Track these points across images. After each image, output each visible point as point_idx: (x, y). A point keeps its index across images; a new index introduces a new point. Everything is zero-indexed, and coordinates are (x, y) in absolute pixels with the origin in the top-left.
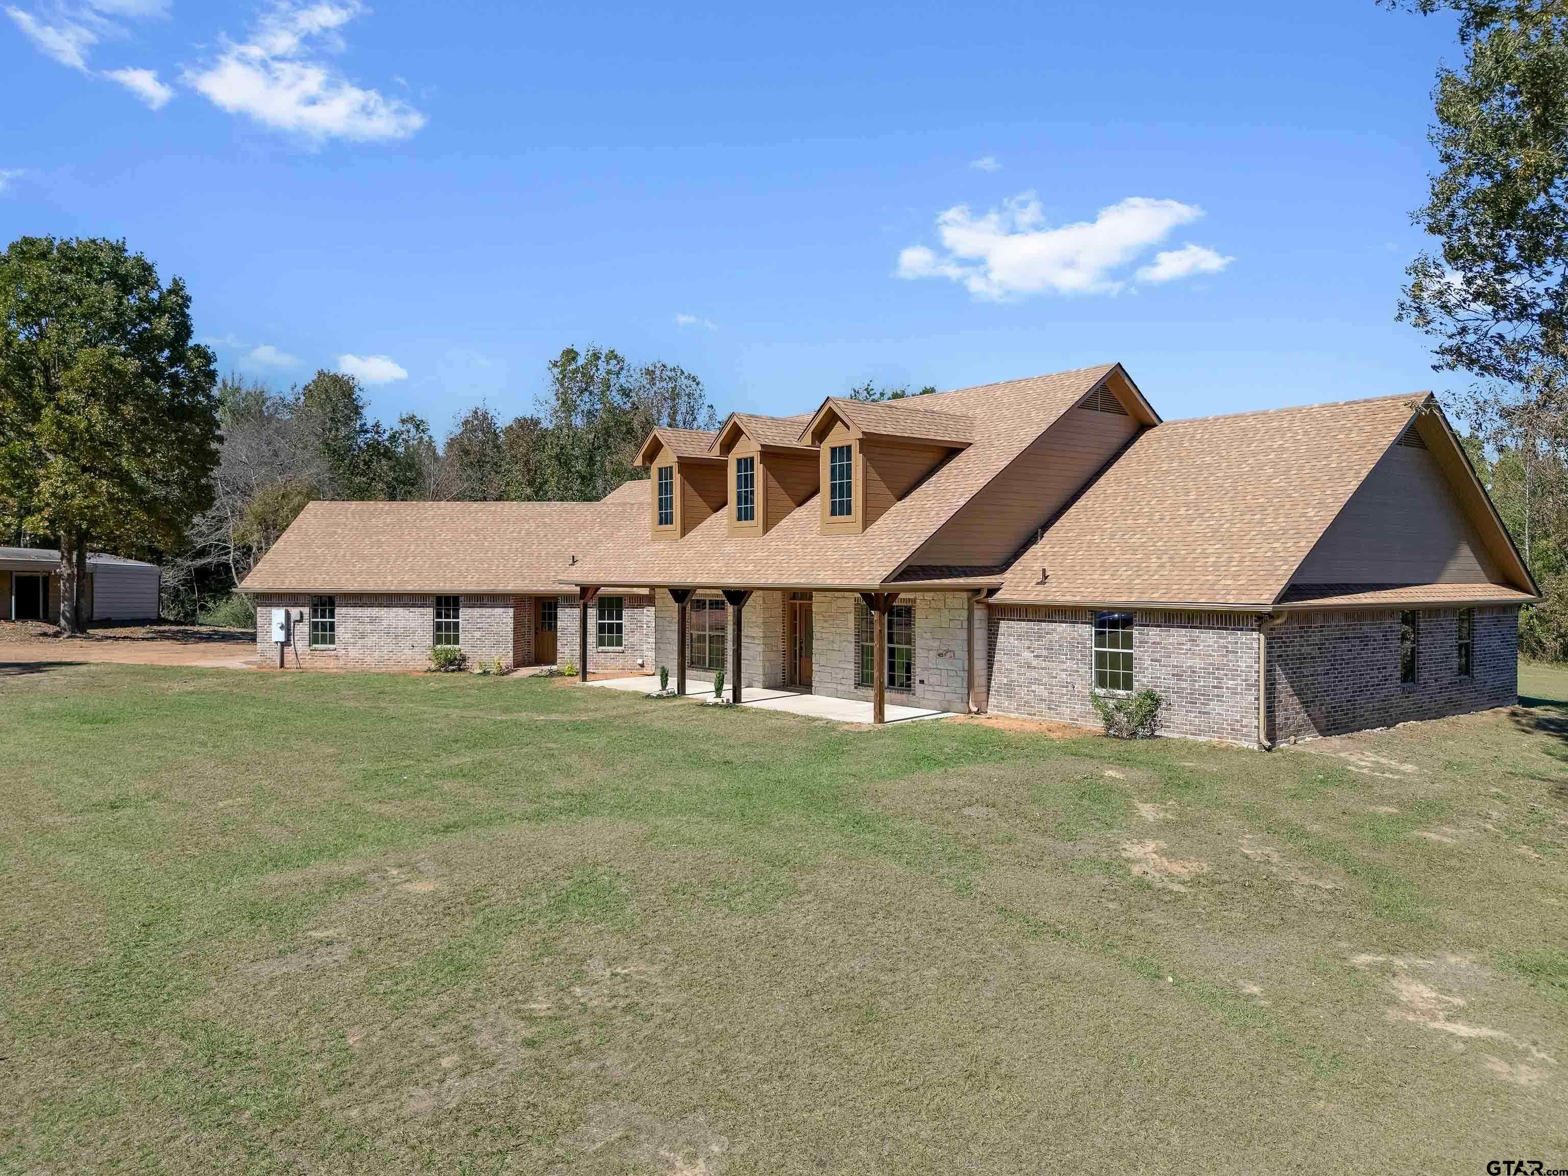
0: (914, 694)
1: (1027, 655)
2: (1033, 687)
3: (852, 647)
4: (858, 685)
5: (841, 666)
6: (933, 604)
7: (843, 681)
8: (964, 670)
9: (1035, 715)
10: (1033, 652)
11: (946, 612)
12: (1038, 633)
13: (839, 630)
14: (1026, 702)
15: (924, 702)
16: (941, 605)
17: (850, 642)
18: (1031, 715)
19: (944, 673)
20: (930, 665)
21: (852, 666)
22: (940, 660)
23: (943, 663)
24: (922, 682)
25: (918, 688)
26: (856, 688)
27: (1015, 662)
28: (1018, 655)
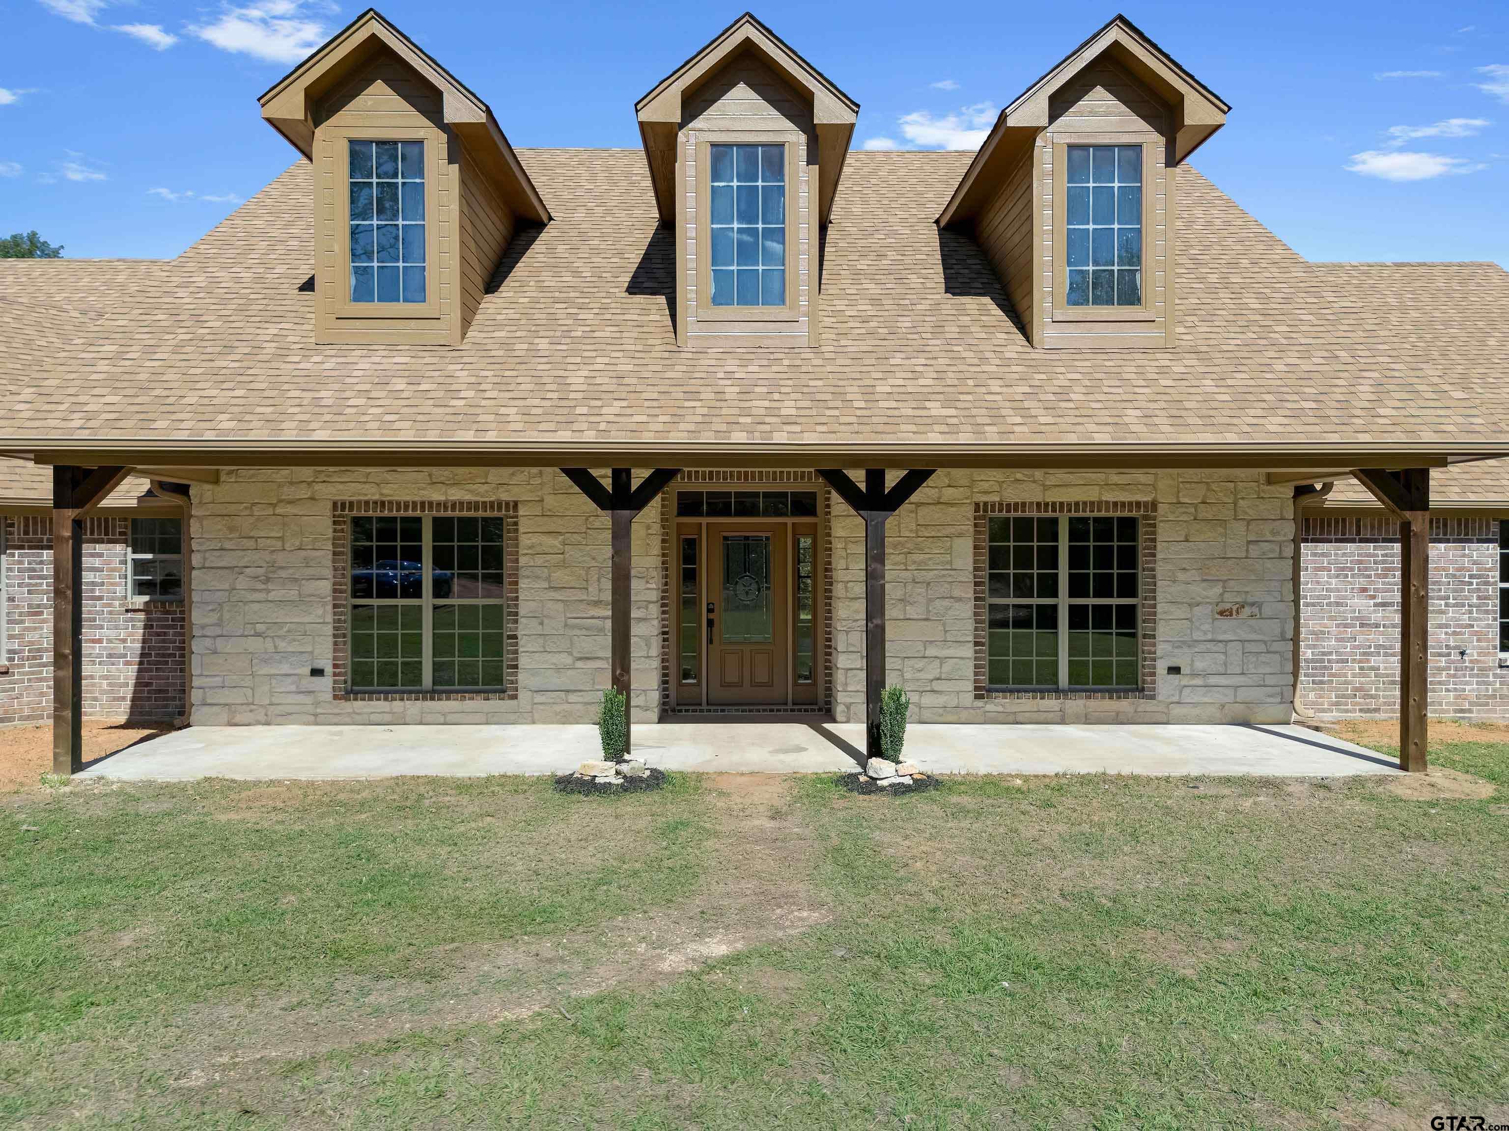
0: (1153, 697)
1: (1360, 603)
2: (1374, 661)
3: (966, 610)
4: (981, 692)
5: (931, 651)
6: (1205, 512)
7: (937, 686)
8: (1284, 639)
9: (1377, 710)
10: (1373, 597)
11: (1240, 527)
12: (1384, 562)
13: (920, 576)
14: (1356, 689)
15: (1177, 711)
16: (1226, 513)
17: (959, 599)
18: (1369, 711)
19: (1234, 649)
20: (1197, 635)
21: (968, 651)
22: (1225, 623)
23: (1228, 629)
24: (1175, 670)
25: (1165, 685)
26: (977, 697)
27: (1331, 618)
28: (1338, 604)
